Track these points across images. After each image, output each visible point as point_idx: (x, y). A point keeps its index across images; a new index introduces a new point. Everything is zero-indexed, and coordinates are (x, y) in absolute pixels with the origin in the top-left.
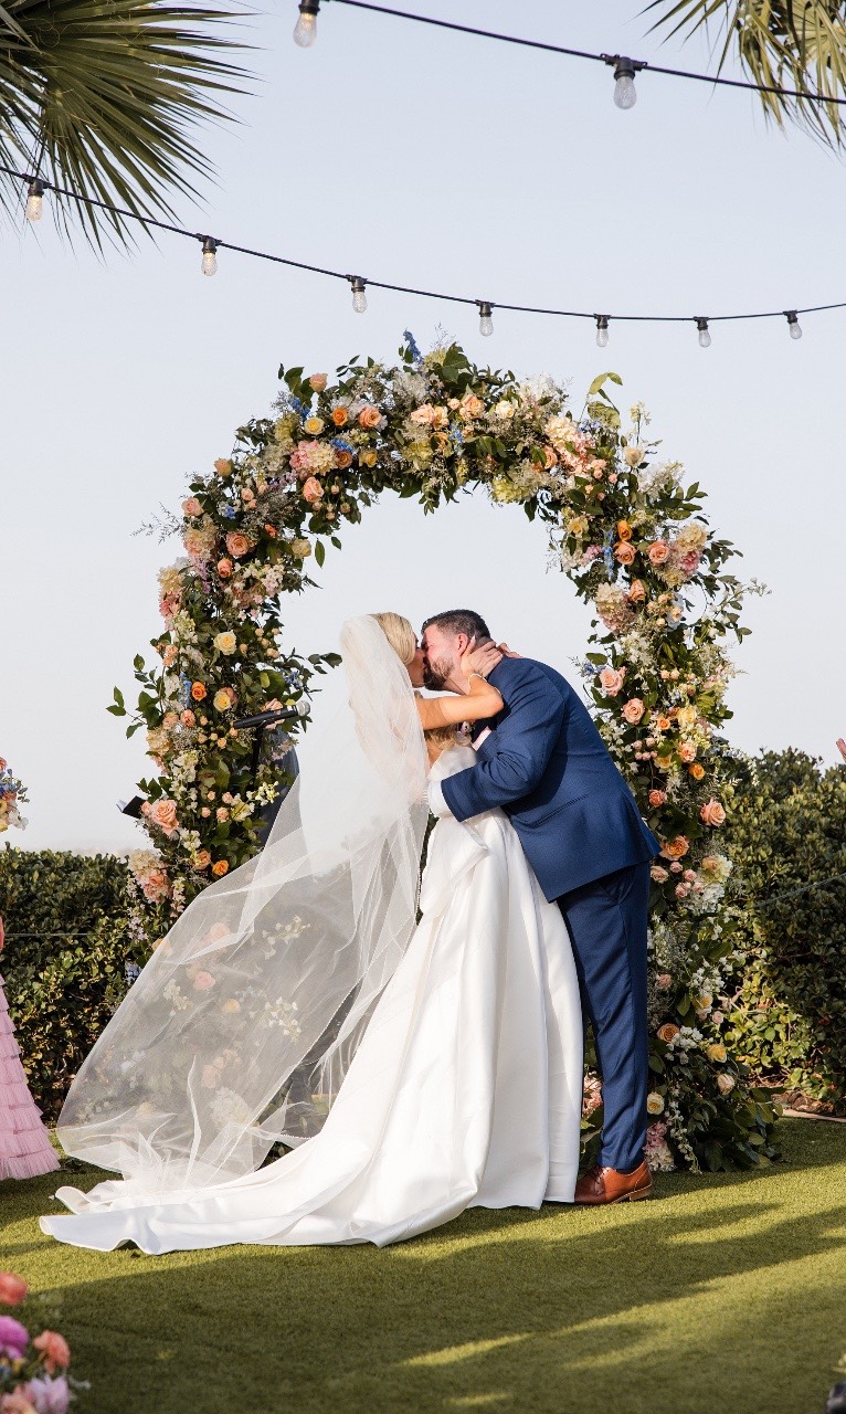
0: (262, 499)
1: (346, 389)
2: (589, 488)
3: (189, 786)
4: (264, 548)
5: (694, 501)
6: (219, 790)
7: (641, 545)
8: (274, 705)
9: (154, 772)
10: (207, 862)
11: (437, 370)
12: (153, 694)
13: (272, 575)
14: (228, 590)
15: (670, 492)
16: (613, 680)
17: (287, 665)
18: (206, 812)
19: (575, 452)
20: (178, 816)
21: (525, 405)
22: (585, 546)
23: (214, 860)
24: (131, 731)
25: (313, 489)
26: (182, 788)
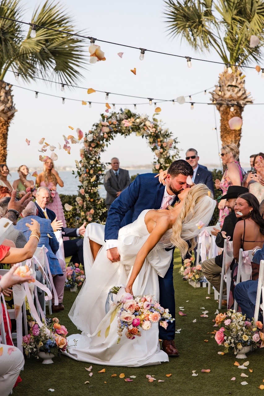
0: (97, 137)
1: (111, 117)
2: (153, 134)
3: (86, 186)
4: (98, 146)
5: (171, 135)
6: (91, 187)
7: (162, 143)
8: (100, 172)
9: (80, 184)
10: (89, 199)
11: (126, 113)
12: (79, 171)
13: (99, 150)
14: (92, 153)
15: (167, 133)
16: (158, 166)
17: (102, 165)
18: (89, 191)
19: (150, 127)
20: (85, 192)
21: (141, 119)
22: (153, 143)
23: (91, 198)
24: (76, 177)
25: (106, 136)
26: (85, 187)
